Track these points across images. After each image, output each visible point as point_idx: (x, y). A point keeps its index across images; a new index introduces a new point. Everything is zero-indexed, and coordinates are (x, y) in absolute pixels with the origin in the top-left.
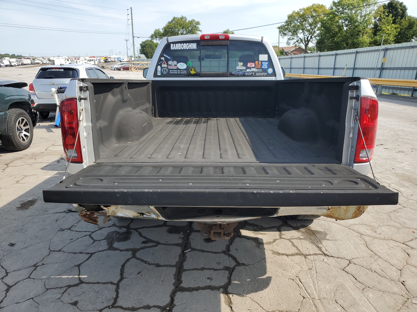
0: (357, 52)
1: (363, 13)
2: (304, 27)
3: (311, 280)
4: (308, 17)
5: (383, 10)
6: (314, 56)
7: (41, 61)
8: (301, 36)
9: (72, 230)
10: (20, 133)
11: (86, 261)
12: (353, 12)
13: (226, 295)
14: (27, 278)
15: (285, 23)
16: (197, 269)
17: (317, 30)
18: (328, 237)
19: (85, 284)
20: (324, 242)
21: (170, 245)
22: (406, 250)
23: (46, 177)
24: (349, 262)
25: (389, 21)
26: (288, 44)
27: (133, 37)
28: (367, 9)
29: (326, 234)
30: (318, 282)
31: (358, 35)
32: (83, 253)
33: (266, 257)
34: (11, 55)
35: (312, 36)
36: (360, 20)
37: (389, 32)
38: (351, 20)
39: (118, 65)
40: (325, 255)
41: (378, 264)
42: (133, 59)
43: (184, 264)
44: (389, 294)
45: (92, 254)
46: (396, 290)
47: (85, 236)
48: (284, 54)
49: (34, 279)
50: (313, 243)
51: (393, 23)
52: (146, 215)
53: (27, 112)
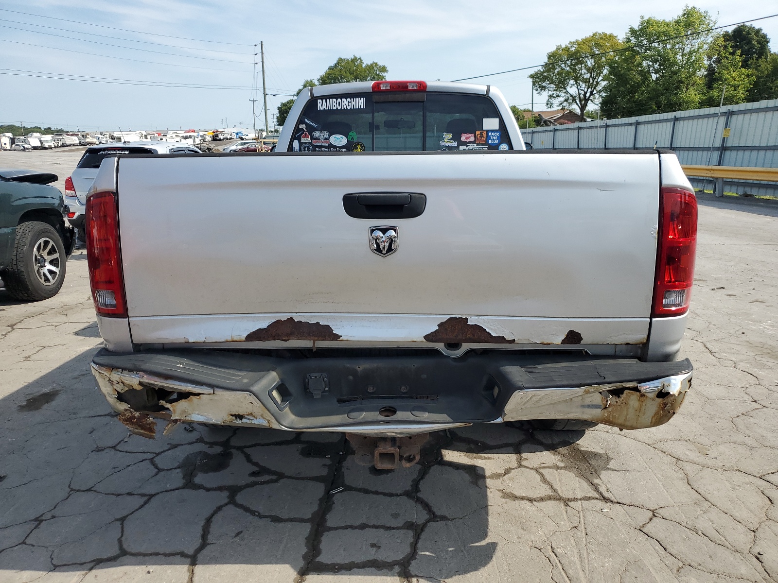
0: (676, 119)
1: (686, 48)
2: (579, 75)
3: (574, 550)
4: (586, 57)
5: (723, 43)
6: (596, 127)
7: (98, 138)
8: (573, 90)
9: (118, 450)
10: (41, 267)
11: (137, 510)
12: (669, 46)
13: (406, 579)
14: (19, 544)
15: (544, 68)
16: (352, 527)
17: (601, 80)
18: (611, 465)
19: (131, 557)
20: (604, 475)
21: (303, 479)
22: (765, 492)
23: (81, 349)
24: (651, 513)
25: (736, 63)
26: (549, 105)
27: (265, 95)
28: (695, 41)
29: (608, 459)
30: (588, 554)
31: (678, 88)
32: (134, 494)
33: (489, 504)
34: (45, 129)
35: (593, 91)
36: (681, 61)
37: (736, 82)
38: (665, 61)
39: (237, 146)
40: (606, 500)
41: (709, 519)
42: (264, 134)
43: (328, 516)
44: (731, 579)
45: (151, 496)
46: (743, 570)
47: (142, 461)
48: (542, 124)
49: (33, 546)
50: (582, 475)
51: (742, 66)
52: (247, 419)
53: (55, 228)
